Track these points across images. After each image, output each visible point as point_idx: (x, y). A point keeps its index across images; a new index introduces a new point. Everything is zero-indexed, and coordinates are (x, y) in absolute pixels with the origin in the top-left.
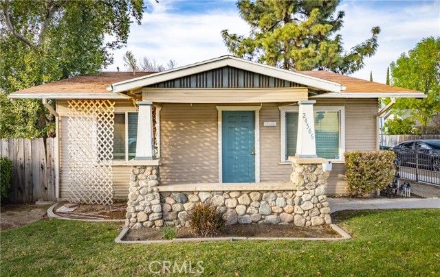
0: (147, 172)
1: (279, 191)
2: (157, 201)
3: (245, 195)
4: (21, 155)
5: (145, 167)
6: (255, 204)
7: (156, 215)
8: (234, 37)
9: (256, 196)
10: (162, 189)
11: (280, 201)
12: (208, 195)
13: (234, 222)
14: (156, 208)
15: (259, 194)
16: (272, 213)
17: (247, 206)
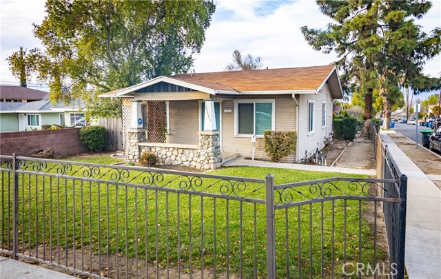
0: (134, 136)
1: (191, 149)
2: (137, 150)
3: (176, 150)
4: (112, 126)
5: (133, 133)
6: (180, 155)
7: (136, 157)
8: (312, 32)
9: (180, 151)
10: (140, 144)
11: (191, 155)
12: (160, 149)
13: (169, 163)
14: (137, 153)
15: (181, 150)
16: (187, 161)
17: (177, 156)
